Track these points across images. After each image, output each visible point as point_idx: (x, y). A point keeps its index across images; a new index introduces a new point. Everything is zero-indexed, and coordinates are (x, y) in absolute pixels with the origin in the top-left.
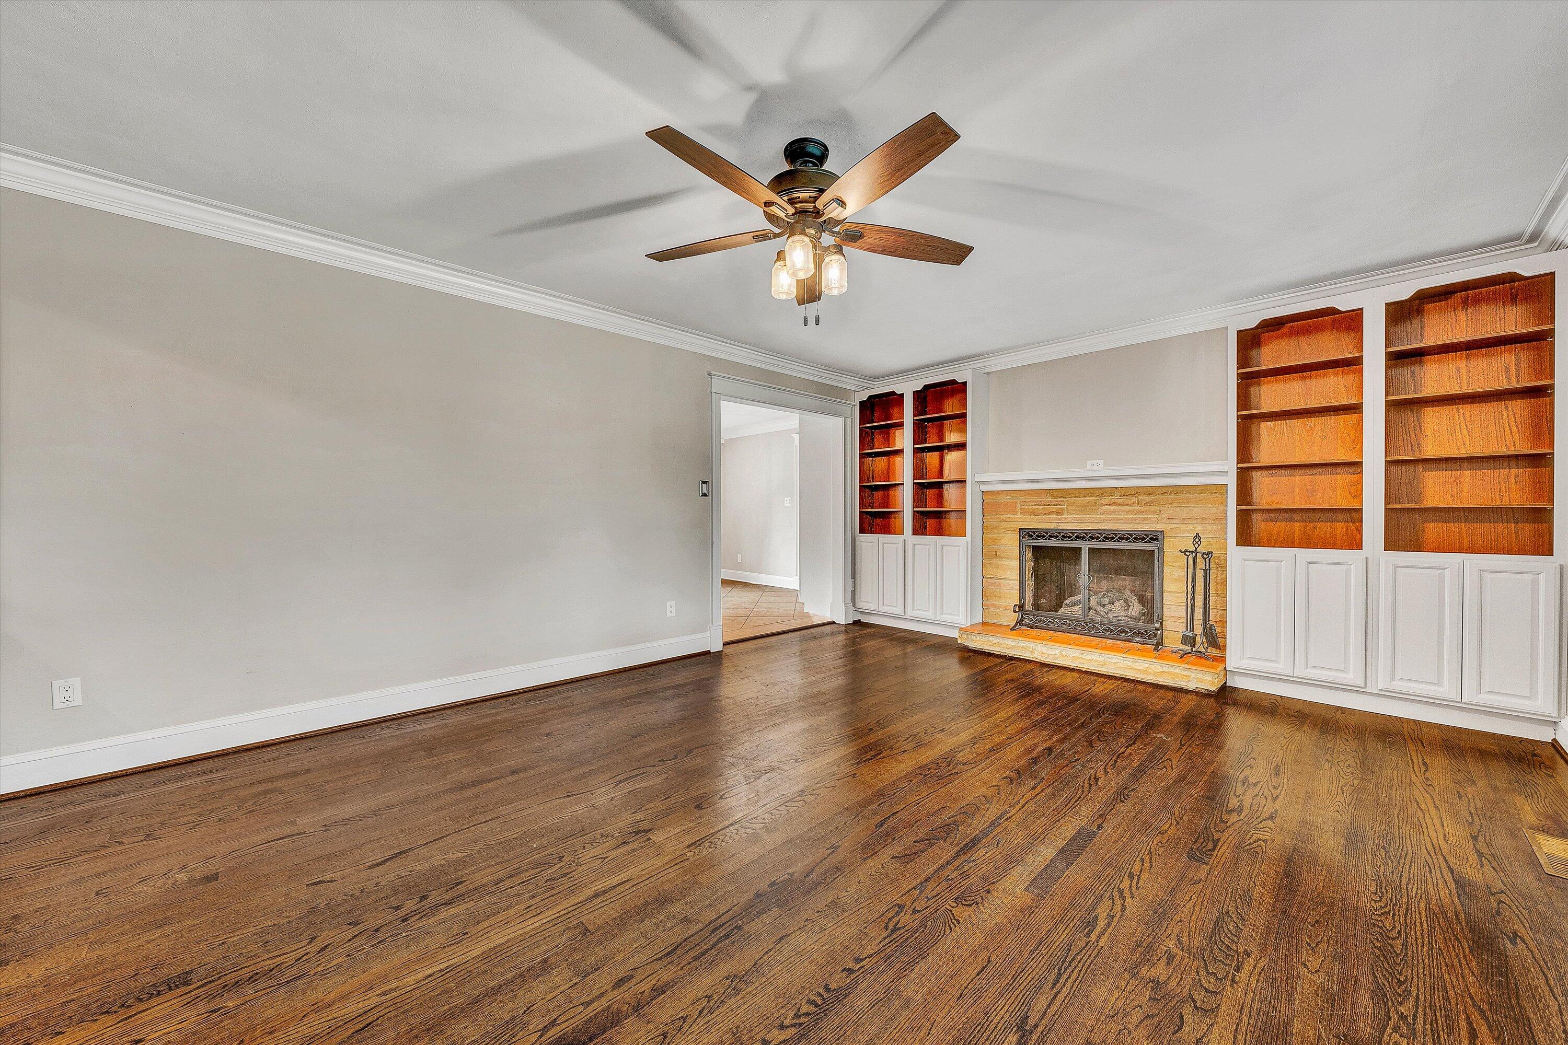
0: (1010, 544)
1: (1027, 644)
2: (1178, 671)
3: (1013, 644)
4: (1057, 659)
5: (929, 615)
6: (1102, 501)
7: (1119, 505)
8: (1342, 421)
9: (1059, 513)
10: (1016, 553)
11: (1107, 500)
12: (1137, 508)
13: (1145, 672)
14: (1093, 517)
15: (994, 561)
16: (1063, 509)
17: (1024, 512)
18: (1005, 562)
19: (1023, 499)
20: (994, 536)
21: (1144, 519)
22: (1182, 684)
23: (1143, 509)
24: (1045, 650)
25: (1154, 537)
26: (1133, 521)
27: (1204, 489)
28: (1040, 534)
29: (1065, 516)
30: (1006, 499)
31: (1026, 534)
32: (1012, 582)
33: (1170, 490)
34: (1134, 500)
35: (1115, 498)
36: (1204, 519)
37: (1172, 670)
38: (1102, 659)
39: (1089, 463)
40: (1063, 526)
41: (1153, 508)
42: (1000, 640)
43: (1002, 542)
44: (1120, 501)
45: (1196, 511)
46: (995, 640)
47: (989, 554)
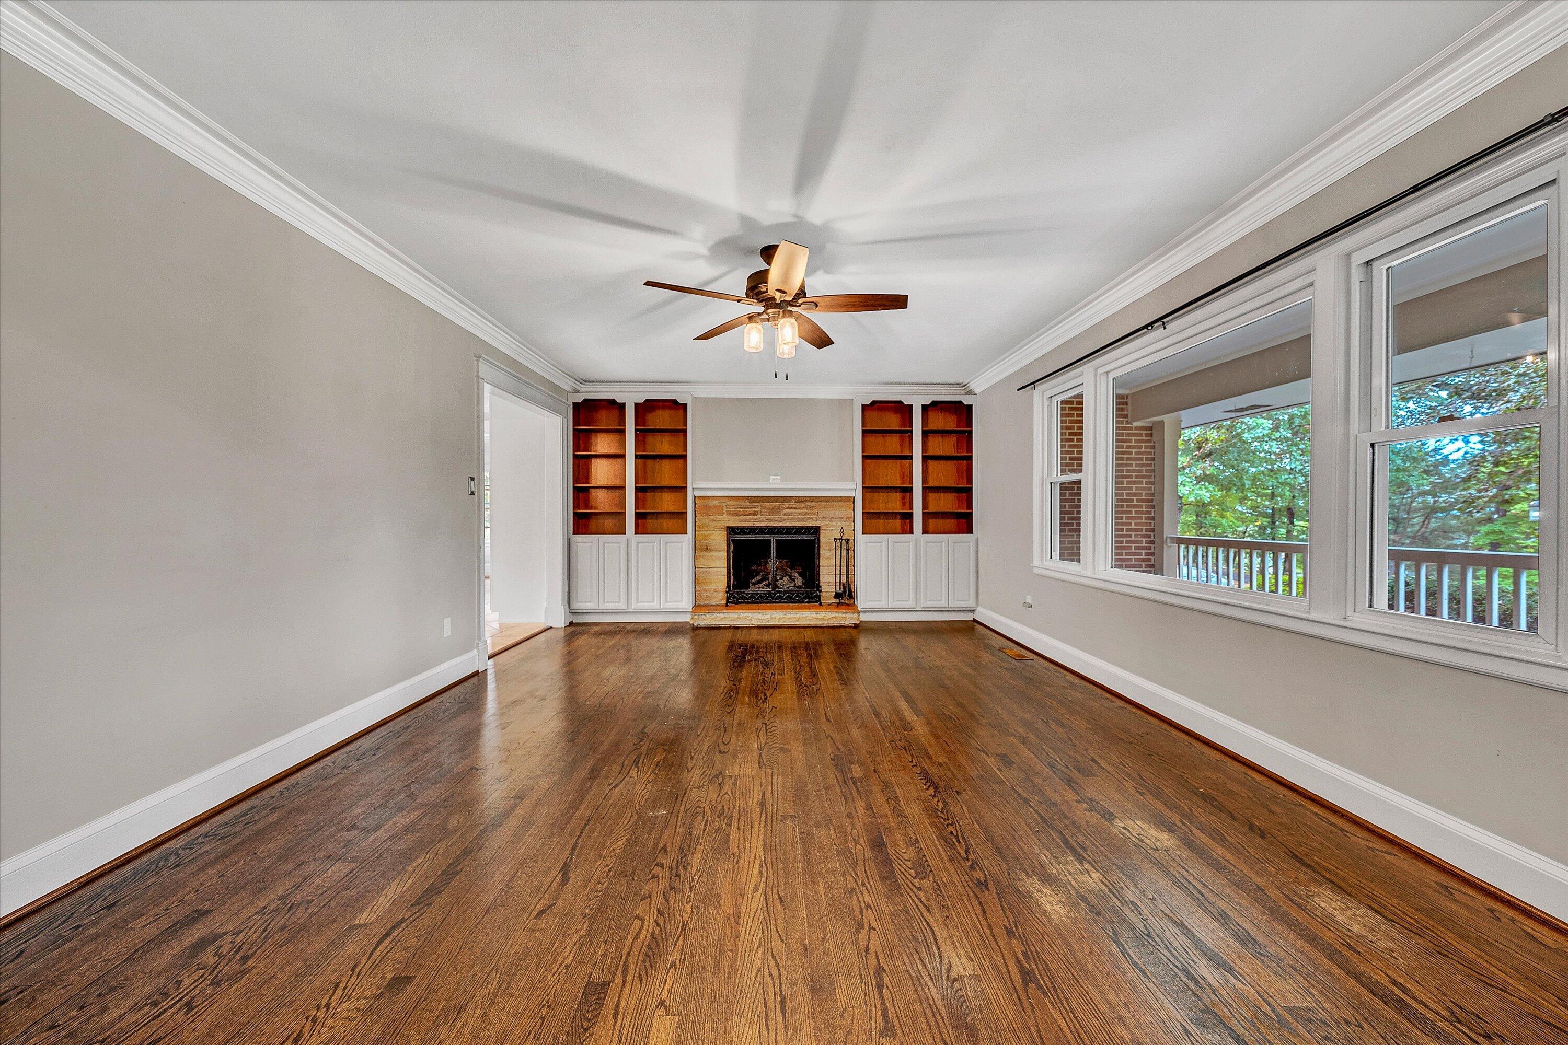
0: (719, 540)
1: (746, 614)
2: (840, 615)
3: (736, 616)
4: (768, 622)
5: (654, 605)
6: (784, 506)
7: (794, 508)
8: (898, 464)
9: (755, 514)
10: (724, 546)
11: (786, 505)
12: (805, 511)
13: (823, 619)
14: (777, 517)
15: (706, 553)
16: (757, 511)
17: (729, 514)
18: (714, 554)
19: (728, 503)
20: (706, 533)
21: (809, 519)
22: (842, 623)
23: (809, 511)
24: (760, 616)
25: (816, 530)
26: (803, 520)
27: (841, 499)
28: (742, 530)
29: (759, 516)
30: (715, 502)
31: (731, 530)
32: (720, 569)
33: (823, 499)
34: (803, 505)
35: (792, 504)
36: (842, 518)
37: (838, 615)
38: (798, 616)
39: (772, 477)
40: (758, 524)
41: (815, 511)
42: (726, 615)
43: (712, 537)
44: (794, 506)
45: (838, 513)
46: (722, 616)
47: (699, 548)
